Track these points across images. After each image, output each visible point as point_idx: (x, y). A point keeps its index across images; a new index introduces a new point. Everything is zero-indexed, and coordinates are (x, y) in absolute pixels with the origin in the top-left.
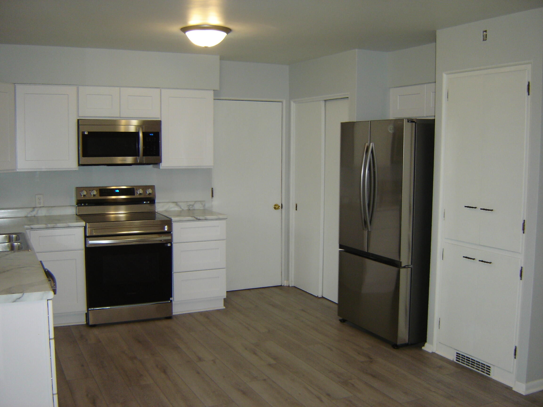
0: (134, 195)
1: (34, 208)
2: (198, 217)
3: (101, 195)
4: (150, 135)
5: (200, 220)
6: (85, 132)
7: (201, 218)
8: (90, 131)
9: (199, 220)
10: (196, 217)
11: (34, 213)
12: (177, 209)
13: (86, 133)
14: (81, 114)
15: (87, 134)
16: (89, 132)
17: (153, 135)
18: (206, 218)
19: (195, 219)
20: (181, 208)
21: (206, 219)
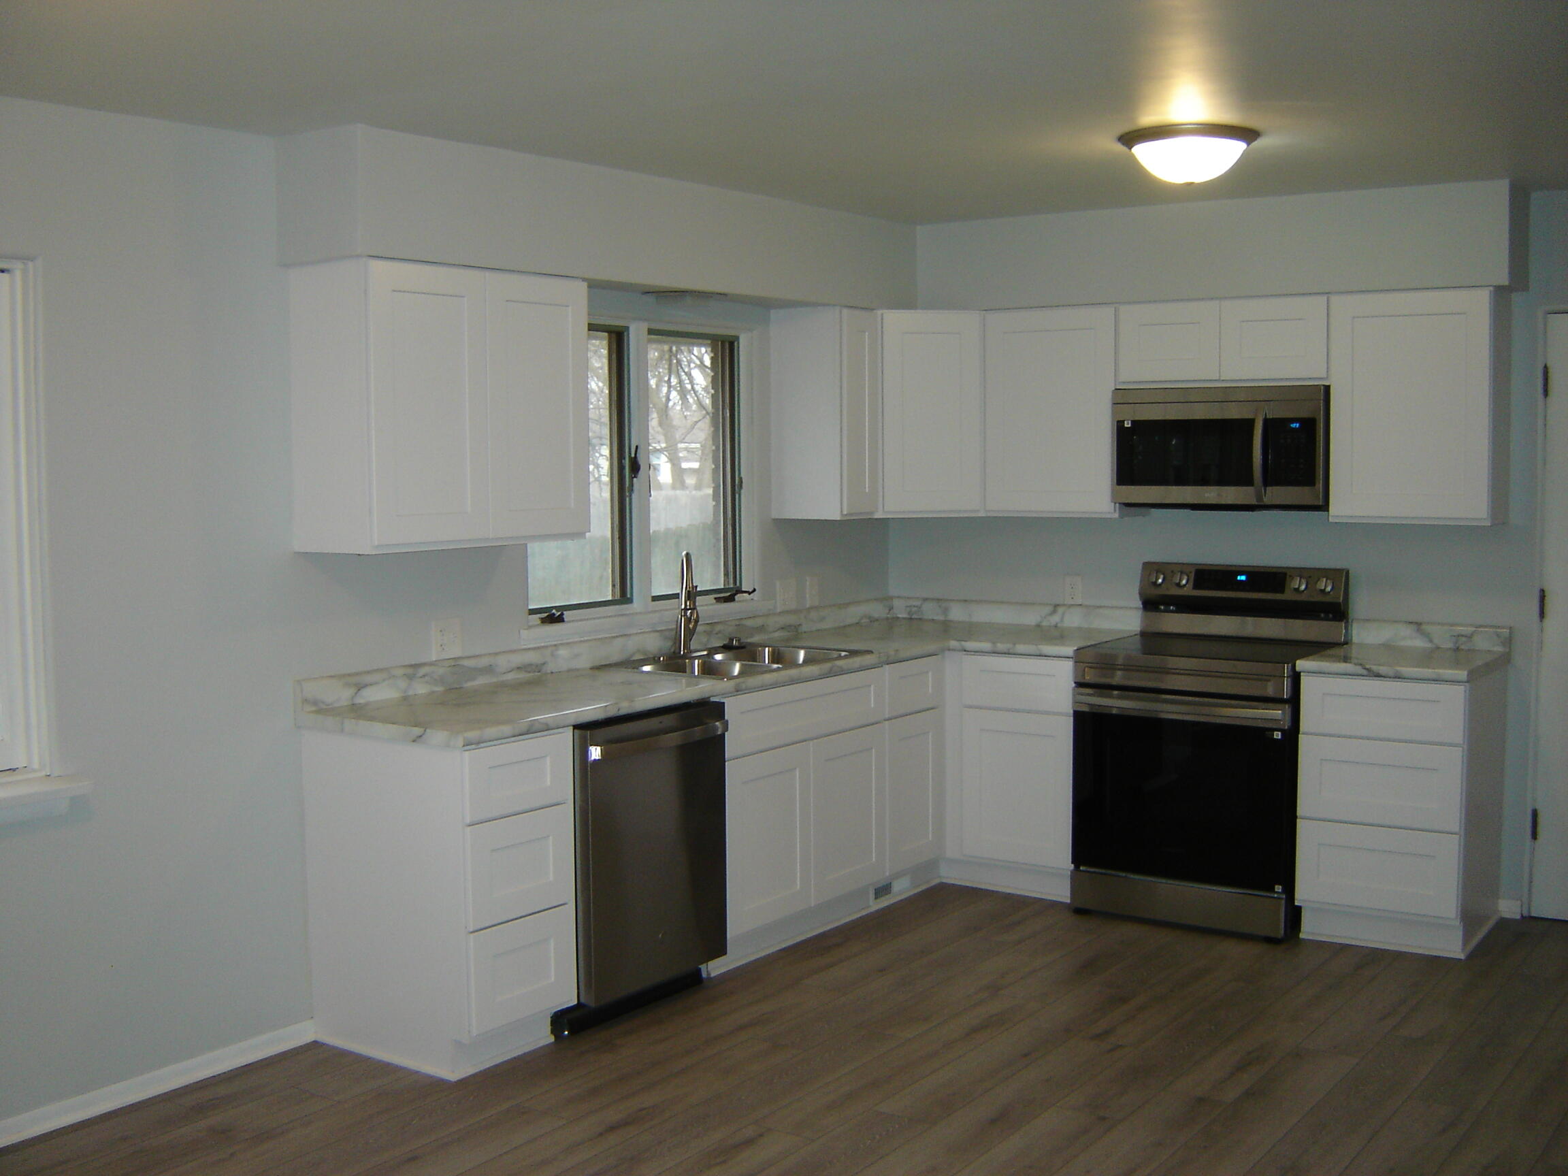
0: (1282, 591)
1: (1056, 606)
2: (1375, 668)
3: (1196, 586)
4: (1292, 425)
5: (1381, 676)
6: (1126, 422)
7: (1383, 670)
8: (1137, 419)
9: (1378, 675)
10: (1368, 667)
11: (1055, 619)
12: (1419, 643)
13: (1128, 424)
14: (1124, 377)
15: (1129, 426)
16: (1133, 422)
17: (1298, 425)
18: (1397, 671)
19: (1365, 672)
20: (1431, 641)
21: (1398, 677)
